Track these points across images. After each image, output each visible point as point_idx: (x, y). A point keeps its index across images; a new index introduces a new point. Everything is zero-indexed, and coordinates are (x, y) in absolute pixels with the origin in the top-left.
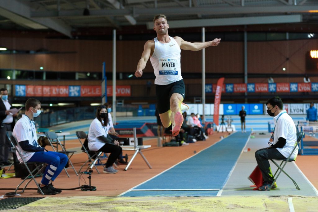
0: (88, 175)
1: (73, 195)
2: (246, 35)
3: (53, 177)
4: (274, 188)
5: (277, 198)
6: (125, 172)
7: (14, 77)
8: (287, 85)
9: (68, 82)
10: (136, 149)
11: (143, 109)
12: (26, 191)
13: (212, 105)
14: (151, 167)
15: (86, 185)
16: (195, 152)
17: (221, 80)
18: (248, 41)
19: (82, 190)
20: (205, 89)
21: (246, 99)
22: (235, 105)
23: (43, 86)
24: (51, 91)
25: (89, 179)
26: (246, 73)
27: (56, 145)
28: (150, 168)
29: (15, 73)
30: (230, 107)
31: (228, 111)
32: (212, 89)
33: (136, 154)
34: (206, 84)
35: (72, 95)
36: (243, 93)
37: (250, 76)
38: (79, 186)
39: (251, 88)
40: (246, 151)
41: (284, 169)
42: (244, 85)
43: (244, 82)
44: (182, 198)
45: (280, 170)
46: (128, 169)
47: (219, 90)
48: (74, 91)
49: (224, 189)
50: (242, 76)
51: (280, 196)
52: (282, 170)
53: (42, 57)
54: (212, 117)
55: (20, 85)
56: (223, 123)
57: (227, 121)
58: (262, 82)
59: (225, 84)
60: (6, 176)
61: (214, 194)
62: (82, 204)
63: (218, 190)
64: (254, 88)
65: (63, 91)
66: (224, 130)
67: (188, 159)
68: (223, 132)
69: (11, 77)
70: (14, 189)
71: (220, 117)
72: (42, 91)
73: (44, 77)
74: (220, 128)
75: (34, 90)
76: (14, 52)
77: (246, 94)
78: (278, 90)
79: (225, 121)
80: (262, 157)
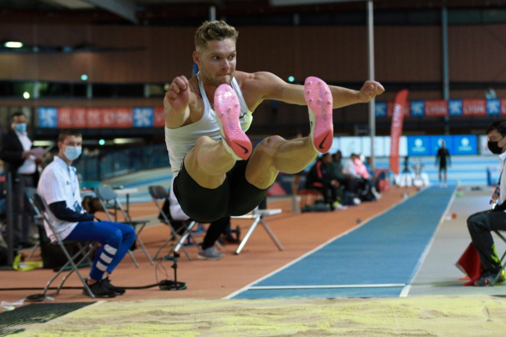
0: (172, 263)
1: (145, 298)
2: (445, 14)
3: (111, 267)
4: (501, 281)
6: (235, 257)
7: (36, 94)
9: (131, 101)
10: (255, 216)
12: (62, 291)
13: (387, 140)
14: (282, 247)
15: (169, 279)
16: (359, 221)
17: (403, 95)
18: (450, 24)
19: (162, 289)
20: (374, 110)
21: (447, 128)
22: (427, 138)
23: (87, 108)
24: (101, 117)
25: (172, 270)
26: (446, 81)
27: (113, 211)
28: (280, 250)
29: (37, 87)
30: (419, 142)
31: (415, 150)
32: (386, 110)
33: (255, 225)
35: (139, 124)
36: (441, 118)
37: (455, 86)
38: (155, 282)
39: (455, 107)
40: (449, 218)
42: (442, 103)
43: (442, 98)
44: (339, 301)
46: (242, 252)
47: (398, 112)
48: (142, 117)
49: (413, 284)
50: (439, 86)
53: (86, 57)
54: (387, 161)
55: (47, 107)
56: (406, 171)
57: (414, 167)
58: (476, 98)
59: (410, 101)
60: (25, 266)
61: (396, 293)
62: (163, 313)
63: (403, 287)
64: (462, 109)
65: (123, 117)
66: (409, 184)
67: (346, 233)
68: (406, 187)
69: (31, 93)
70: (42, 289)
71: (402, 160)
72: (86, 118)
73: (90, 93)
74: (401, 179)
75: (72, 117)
76: (36, 50)
77: (447, 118)
78: (504, 111)
79: (410, 167)
80: (480, 227)
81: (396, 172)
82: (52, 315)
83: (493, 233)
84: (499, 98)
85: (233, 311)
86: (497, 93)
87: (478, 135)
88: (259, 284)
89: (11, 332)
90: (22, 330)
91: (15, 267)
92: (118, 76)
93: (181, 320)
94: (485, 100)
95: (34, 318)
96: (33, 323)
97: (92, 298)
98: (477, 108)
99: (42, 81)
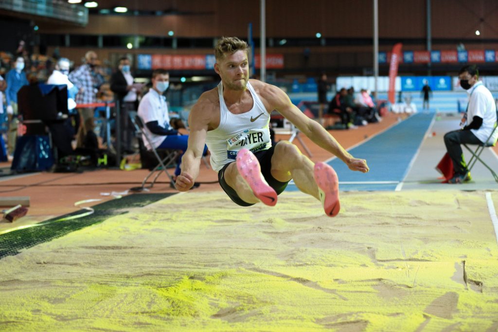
4: (467, 180)
5: (472, 193)
7: (137, 45)
8: (481, 53)
9: (204, 51)
10: (292, 133)
11: (299, 84)
12: (155, 185)
14: (311, 155)
16: (366, 137)
17: (398, 47)
20: (378, 58)
21: (429, 71)
22: (415, 78)
23: (173, 55)
24: (183, 62)
26: (429, 37)
29: (138, 40)
30: (409, 81)
31: (406, 86)
32: (386, 58)
34: (380, 52)
36: (425, 64)
37: (435, 41)
39: (435, 56)
40: (431, 135)
41: (481, 157)
42: (426, 54)
43: (426, 49)
44: (352, 193)
45: (475, 158)
47: (395, 59)
48: (212, 62)
49: (405, 182)
50: (424, 41)
51: (475, 191)
52: (477, 158)
53: (172, 19)
54: (386, 95)
55: (144, 54)
56: (400, 101)
57: (406, 99)
58: (450, 50)
59: (403, 52)
60: (129, 167)
61: (393, 188)
63: (397, 184)
64: (440, 57)
65: (198, 62)
66: (402, 111)
67: (357, 145)
68: (400, 114)
69: (133, 44)
70: (141, 183)
71: (397, 94)
72: (172, 62)
73: (175, 44)
74: (396, 108)
75: (162, 62)
76: (136, 13)
77: (429, 64)
78: (470, 59)
79: (403, 99)
80: (453, 141)
81: (393, 102)
82: (148, 202)
83: (462, 146)
84: (467, 50)
86: (465, 47)
87: (452, 77)
89: (119, 214)
90: (127, 212)
91: (122, 167)
92: (195, 32)
94: (457, 52)
95: (136, 204)
96: (135, 207)
98: (451, 58)
99: (141, 36)
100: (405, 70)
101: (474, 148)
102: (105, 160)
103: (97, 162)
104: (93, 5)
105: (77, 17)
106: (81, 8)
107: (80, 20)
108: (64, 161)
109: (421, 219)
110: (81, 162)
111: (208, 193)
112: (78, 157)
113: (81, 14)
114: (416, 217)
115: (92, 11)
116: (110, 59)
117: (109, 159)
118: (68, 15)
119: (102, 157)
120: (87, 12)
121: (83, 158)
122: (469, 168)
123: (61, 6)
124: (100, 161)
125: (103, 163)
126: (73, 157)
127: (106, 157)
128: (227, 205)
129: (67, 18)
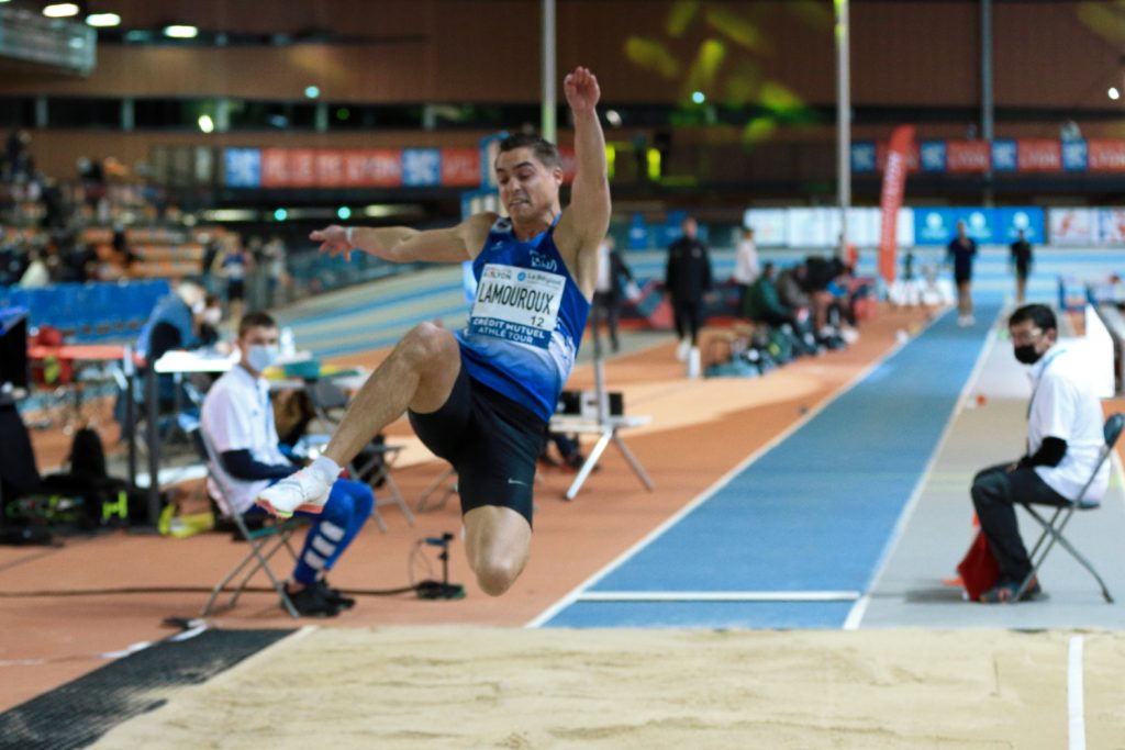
0: (438, 550)
6: (563, 506)
7: (223, 122)
9: (399, 137)
10: (603, 429)
11: (646, 224)
14: (651, 481)
15: (433, 579)
17: (904, 134)
19: (420, 598)
20: (848, 157)
21: (989, 193)
22: (951, 213)
23: (316, 150)
24: (343, 167)
25: (440, 563)
26: (988, 103)
28: (648, 489)
29: (224, 109)
30: (935, 220)
31: (927, 234)
32: (874, 158)
34: (855, 142)
35: (414, 179)
36: (976, 176)
37: (1003, 114)
38: (406, 583)
39: (1004, 155)
41: (1065, 533)
42: (980, 147)
43: (979, 136)
44: (734, 635)
45: (1049, 538)
46: (583, 492)
47: (895, 167)
48: (420, 167)
49: (875, 595)
50: (973, 114)
51: (1044, 630)
52: (1057, 536)
54: (874, 255)
55: (242, 147)
56: (908, 277)
57: (925, 272)
58: (1041, 138)
59: (919, 142)
60: (181, 529)
62: (415, 661)
64: (1016, 157)
65: (383, 167)
66: (914, 300)
68: (908, 307)
69: (214, 118)
70: (208, 590)
72: (314, 168)
73: (322, 121)
74: (900, 292)
75: (289, 167)
76: (222, 40)
77: (989, 176)
78: (1094, 162)
79: (916, 269)
80: (992, 497)
81: (890, 278)
82: (219, 663)
84: (1085, 138)
85: (543, 656)
86: (1082, 131)
87: (1045, 207)
88: (597, 588)
89: (140, 709)
90: (161, 703)
91: (163, 528)
93: (449, 677)
94: (1060, 142)
95: (185, 672)
96: (184, 683)
97: (293, 618)
98: (1043, 158)
99: (233, 99)
100: (924, 190)
101: (1046, 512)
102: (121, 507)
103: (99, 511)
104: (110, 20)
105: (68, 51)
106: (78, 28)
107: (75, 61)
108: (16, 510)
109: (892, 733)
110: (59, 512)
111: (373, 630)
112: (53, 501)
113: (76, 44)
114: (880, 730)
115: (104, 35)
116: (151, 161)
117: (131, 503)
118: (44, 48)
119: (114, 499)
120: (91, 37)
121: (65, 504)
122: (1035, 561)
123: (26, 23)
124: (108, 509)
125: (115, 515)
126: (39, 499)
127: (123, 497)
128: (415, 675)
129: (41, 56)
